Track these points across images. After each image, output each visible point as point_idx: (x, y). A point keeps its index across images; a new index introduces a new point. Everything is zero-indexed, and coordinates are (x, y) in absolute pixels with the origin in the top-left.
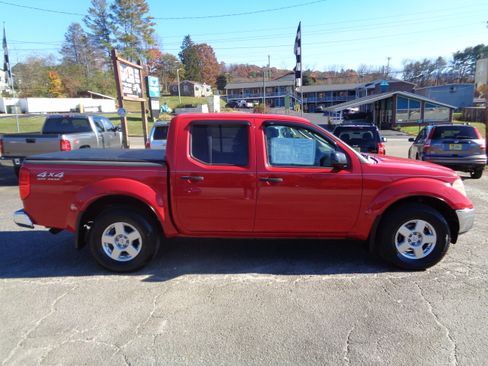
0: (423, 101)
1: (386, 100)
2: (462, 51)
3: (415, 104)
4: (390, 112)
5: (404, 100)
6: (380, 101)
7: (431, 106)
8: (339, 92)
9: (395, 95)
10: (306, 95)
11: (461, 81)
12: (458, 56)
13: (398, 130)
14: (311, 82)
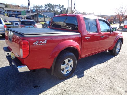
0: (44, 16)
1: (35, 15)
2: (46, 4)
3: (43, 16)
4: (37, 18)
5: (40, 15)
6: (33, 15)
7: (46, 17)
8: (19, 11)
9: (38, 14)
10: (8, 11)
11: (47, 11)
12: (45, 5)
13: (40, 23)
14: (8, 7)
